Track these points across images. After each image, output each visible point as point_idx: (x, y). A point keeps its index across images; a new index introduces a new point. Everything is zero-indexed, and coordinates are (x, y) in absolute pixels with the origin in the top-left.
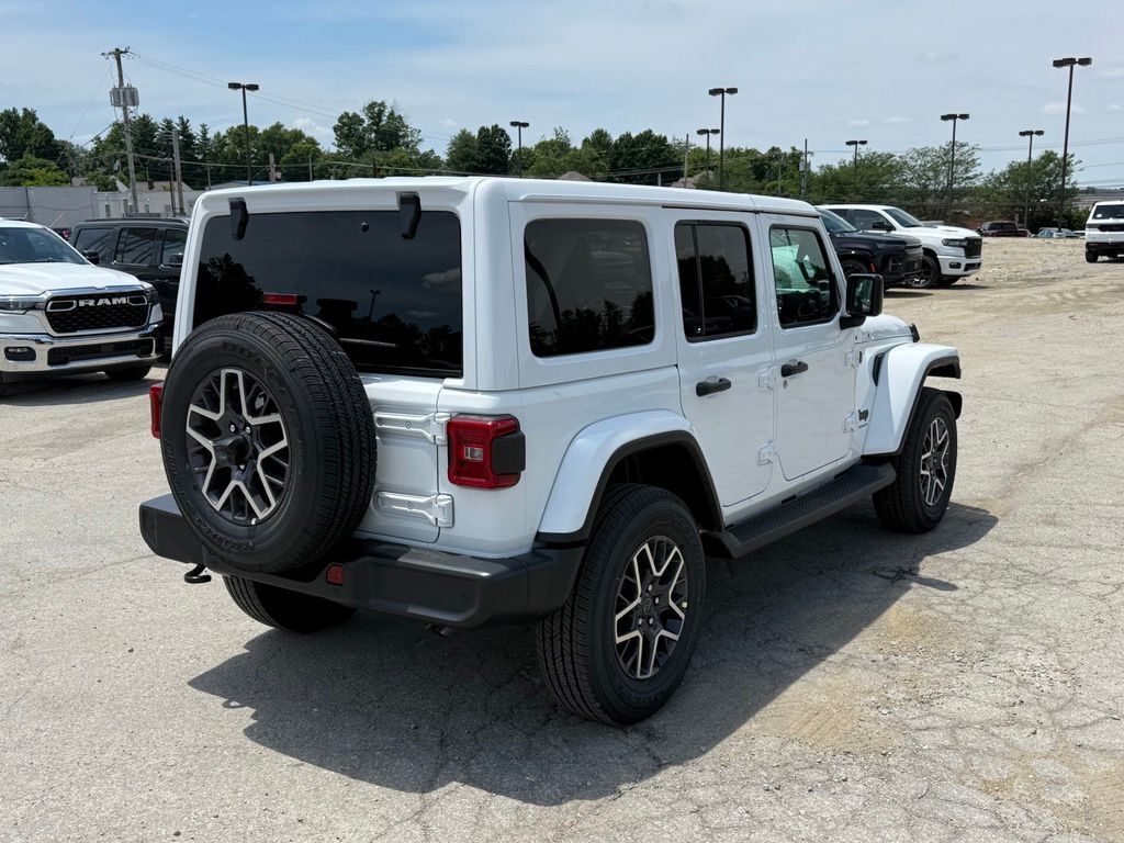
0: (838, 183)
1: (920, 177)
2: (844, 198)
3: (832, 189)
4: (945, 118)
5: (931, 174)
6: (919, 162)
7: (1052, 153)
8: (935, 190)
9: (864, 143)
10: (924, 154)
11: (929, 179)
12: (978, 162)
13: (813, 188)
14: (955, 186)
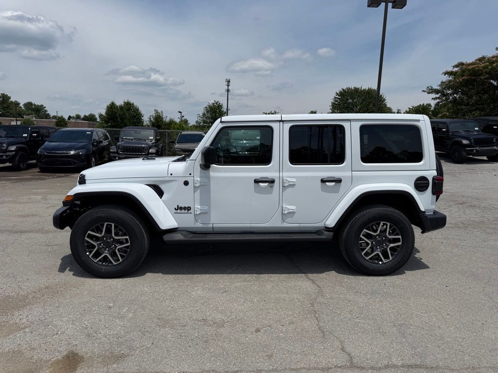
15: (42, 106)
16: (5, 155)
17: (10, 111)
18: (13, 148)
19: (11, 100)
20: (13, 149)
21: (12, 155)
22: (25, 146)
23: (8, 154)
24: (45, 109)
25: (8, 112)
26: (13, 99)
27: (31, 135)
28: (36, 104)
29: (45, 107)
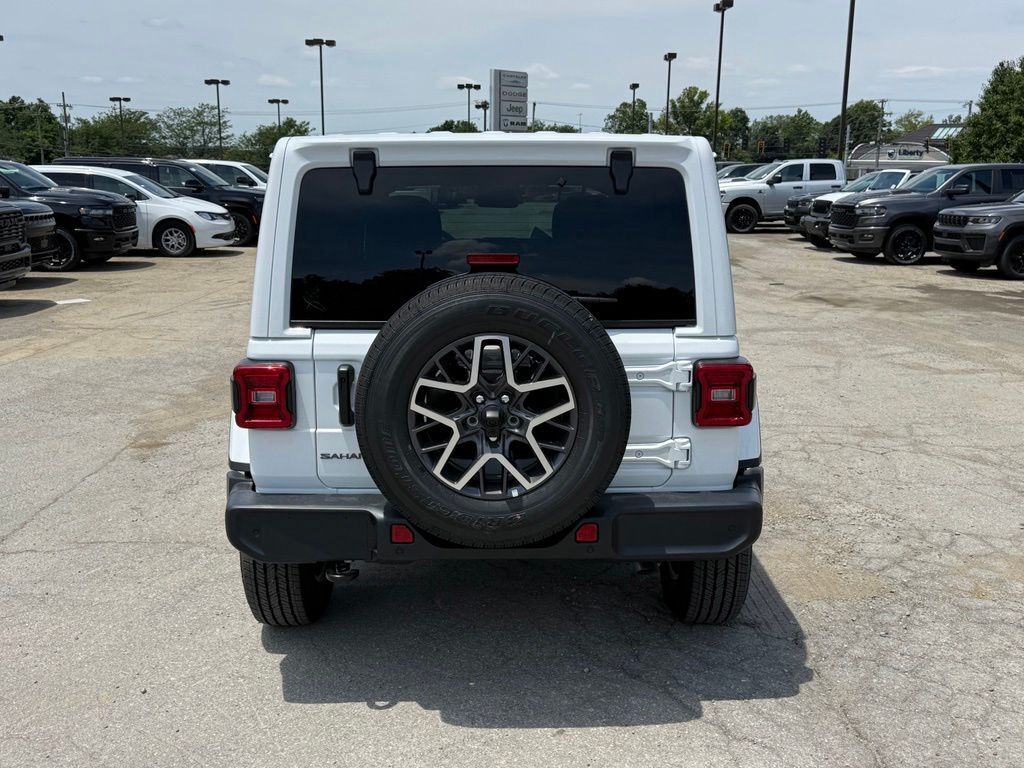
0: (101, 137)
1: (179, 136)
2: (109, 151)
3: (96, 142)
4: (208, 82)
5: (188, 133)
6: (176, 121)
7: (292, 120)
8: (194, 147)
9: (127, 100)
10: (180, 113)
11: (186, 138)
12: (228, 124)
13: (76, 140)
14: (210, 145)
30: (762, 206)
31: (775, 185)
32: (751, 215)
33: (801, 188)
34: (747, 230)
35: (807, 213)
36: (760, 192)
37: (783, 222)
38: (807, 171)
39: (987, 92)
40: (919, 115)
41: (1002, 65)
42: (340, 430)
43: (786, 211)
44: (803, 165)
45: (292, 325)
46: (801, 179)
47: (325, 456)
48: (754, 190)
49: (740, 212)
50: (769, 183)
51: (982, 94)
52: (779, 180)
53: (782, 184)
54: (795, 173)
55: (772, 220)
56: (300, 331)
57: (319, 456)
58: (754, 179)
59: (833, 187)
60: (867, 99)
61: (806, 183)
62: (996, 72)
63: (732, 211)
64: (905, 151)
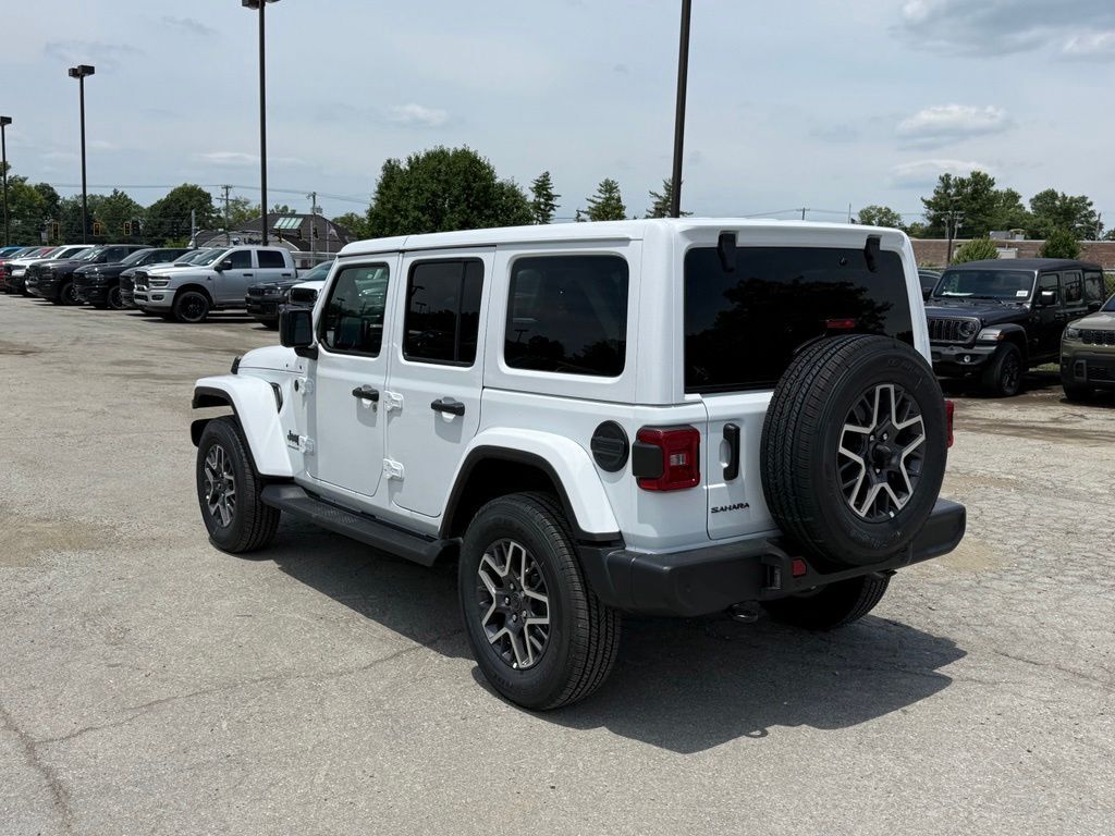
15: (1083, 199)
16: (971, 355)
17: (987, 219)
18: (993, 334)
19: (994, 189)
20: (992, 338)
21: (989, 355)
22: (1022, 328)
23: (977, 350)
24: (1090, 209)
25: (981, 223)
26: (1000, 187)
27: (1038, 294)
28: (1069, 195)
29: (1090, 204)
30: (212, 294)
31: (225, 272)
32: (202, 303)
33: (251, 275)
34: (198, 319)
35: (285, 301)
36: (209, 278)
37: (246, 311)
38: (255, 258)
39: (380, 186)
40: (246, 203)
41: (389, 161)
42: (724, 485)
43: (247, 298)
44: (249, 252)
45: (687, 391)
46: (250, 267)
47: (715, 510)
48: (202, 277)
49: (187, 301)
50: (216, 269)
51: (377, 189)
52: (229, 267)
53: (234, 271)
54: (241, 259)
55: (223, 309)
56: (697, 397)
57: (710, 510)
58: (199, 264)
59: (284, 275)
60: (190, 183)
61: (256, 270)
62: (385, 168)
63: (180, 299)
64: (250, 239)
